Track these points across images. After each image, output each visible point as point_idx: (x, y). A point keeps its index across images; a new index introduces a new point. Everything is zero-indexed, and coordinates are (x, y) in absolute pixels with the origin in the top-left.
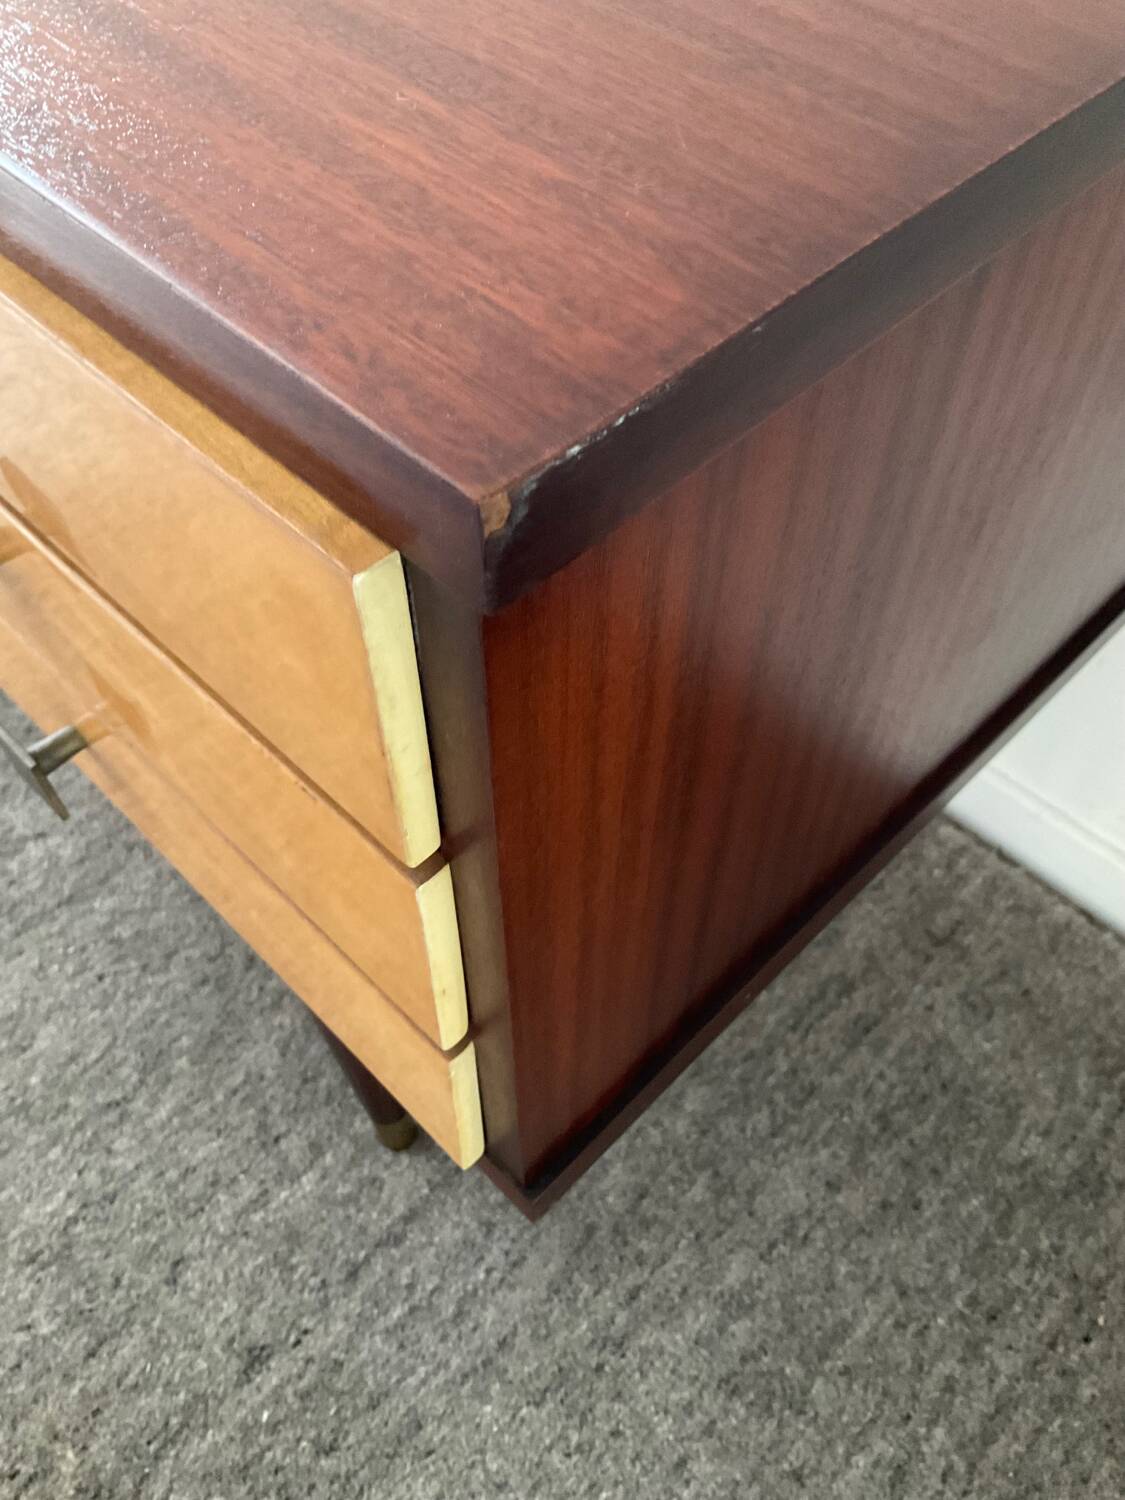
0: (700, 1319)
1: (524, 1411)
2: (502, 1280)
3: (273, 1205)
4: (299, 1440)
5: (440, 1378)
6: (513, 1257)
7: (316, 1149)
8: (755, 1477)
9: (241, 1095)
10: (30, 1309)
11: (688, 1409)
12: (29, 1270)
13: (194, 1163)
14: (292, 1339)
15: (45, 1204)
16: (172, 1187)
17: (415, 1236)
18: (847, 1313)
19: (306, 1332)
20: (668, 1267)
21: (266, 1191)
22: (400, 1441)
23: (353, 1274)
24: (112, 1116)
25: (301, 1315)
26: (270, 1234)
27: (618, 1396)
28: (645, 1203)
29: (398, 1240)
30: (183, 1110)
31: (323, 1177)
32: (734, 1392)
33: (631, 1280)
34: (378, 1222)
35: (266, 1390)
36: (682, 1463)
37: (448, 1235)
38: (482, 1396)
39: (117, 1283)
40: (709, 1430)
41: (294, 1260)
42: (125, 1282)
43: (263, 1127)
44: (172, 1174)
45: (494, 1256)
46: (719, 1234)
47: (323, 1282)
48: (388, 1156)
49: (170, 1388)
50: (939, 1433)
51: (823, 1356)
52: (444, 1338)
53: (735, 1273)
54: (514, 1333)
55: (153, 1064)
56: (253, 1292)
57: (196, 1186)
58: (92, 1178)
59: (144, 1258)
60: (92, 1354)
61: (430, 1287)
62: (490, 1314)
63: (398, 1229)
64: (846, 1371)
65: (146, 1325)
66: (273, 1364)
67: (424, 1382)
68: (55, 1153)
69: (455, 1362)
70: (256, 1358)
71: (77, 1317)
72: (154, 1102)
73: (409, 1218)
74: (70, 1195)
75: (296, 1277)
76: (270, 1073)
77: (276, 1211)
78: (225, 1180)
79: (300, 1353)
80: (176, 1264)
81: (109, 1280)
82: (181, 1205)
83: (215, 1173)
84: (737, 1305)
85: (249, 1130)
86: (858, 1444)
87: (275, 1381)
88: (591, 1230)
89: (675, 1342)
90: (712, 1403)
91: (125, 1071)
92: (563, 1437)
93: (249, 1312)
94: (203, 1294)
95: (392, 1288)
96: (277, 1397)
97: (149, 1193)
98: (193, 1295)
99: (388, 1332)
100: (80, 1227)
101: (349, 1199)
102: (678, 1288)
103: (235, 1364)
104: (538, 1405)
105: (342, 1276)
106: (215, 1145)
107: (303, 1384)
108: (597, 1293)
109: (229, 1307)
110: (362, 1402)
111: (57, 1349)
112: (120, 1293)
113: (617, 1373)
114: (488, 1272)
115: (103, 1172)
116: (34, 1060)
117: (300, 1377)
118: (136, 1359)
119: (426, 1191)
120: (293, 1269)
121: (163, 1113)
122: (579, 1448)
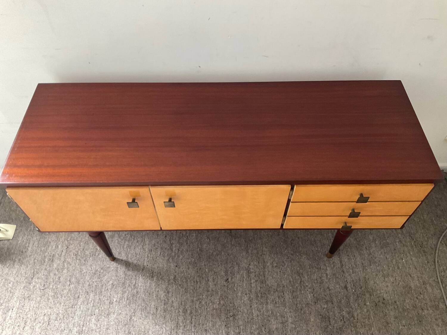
0: (373, 245)
1: (371, 267)
2: (355, 259)
3: (328, 274)
4: (358, 289)
5: (362, 272)
6: (354, 256)
7: (325, 265)
8: (392, 253)
9: (311, 268)
10: (322, 307)
11: (382, 253)
12: (316, 304)
13: (316, 278)
14: (346, 283)
15: (309, 297)
16: (317, 282)
17: (344, 263)
18: (382, 232)
19: (347, 281)
20: (366, 243)
21: (326, 273)
22: (366, 280)
23: (343, 272)
24: (302, 283)
25: (344, 280)
26: (332, 277)
27: (376, 258)
28: (357, 240)
29: (343, 265)
30: (308, 275)
31: (329, 267)
32: (383, 248)
33: (365, 247)
34: (339, 265)
35: (350, 289)
36: (386, 258)
37: (346, 260)
38: (366, 270)
39: (325, 295)
40: (385, 253)
41: (337, 276)
42: (326, 295)
43: (317, 268)
44: (316, 281)
45: (352, 258)
46: (366, 236)
47: (342, 275)
48: (331, 259)
49: (343, 298)
50: (399, 235)
51: (385, 238)
52: (358, 269)
53: (371, 238)
54: (362, 262)
55: (299, 274)
56: (338, 283)
57: (319, 280)
58: (310, 290)
59: (324, 291)
60: (333, 303)
61: (351, 266)
62: (358, 263)
63: (341, 264)
64: (388, 237)
65: (333, 296)
66: (348, 286)
67: (361, 274)
68: (303, 292)
69: (361, 269)
70: (346, 287)
71: (327, 302)
72: (304, 277)
73: (341, 262)
74: (310, 294)
75: (339, 277)
76: (311, 263)
77: (329, 274)
78: (321, 277)
79: (349, 283)
80: (328, 288)
81: (324, 296)
82: (320, 283)
83: (319, 277)
84: (374, 240)
85: (317, 270)
86: (396, 242)
87: (350, 287)
88: (356, 247)
89: (374, 249)
90: (382, 250)
91: (297, 277)
92: (376, 266)
93: (340, 285)
94: (334, 288)
95: (348, 269)
96: (352, 288)
97: (316, 285)
98: (333, 289)
99: (353, 273)
100: (315, 295)
101: (334, 266)
102: (368, 244)
103: (345, 290)
104: (371, 265)
105: (343, 273)
106: (316, 275)
107: (352, 285)
108: (363, 251)
109: (338, 286)
110: (359, 281)
111: (329, 307)
112: (327, 296)
113: (373, 256)
114: (353, 259)
115: (309, 288)
116: (287, 286)
117: (351, 285)
118: (337, 299)
119: (339, 258)
120: (338, 277)
121: (306, 277)
122: (378, 265)
